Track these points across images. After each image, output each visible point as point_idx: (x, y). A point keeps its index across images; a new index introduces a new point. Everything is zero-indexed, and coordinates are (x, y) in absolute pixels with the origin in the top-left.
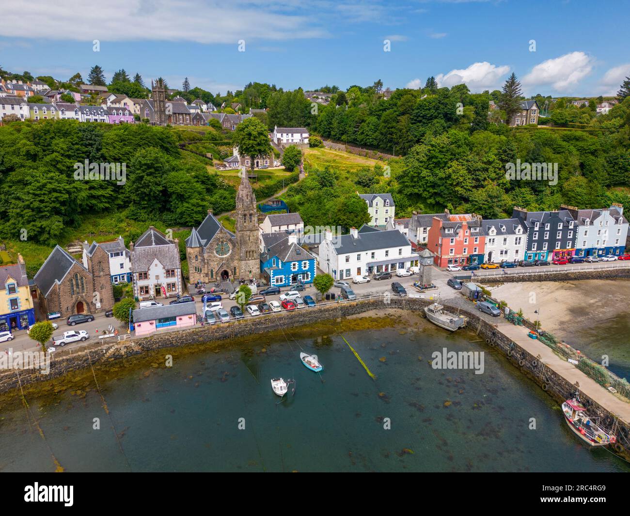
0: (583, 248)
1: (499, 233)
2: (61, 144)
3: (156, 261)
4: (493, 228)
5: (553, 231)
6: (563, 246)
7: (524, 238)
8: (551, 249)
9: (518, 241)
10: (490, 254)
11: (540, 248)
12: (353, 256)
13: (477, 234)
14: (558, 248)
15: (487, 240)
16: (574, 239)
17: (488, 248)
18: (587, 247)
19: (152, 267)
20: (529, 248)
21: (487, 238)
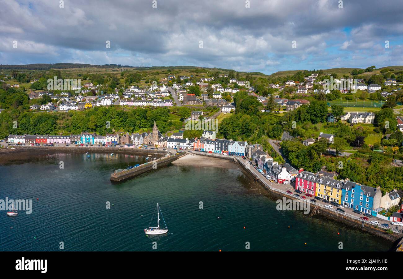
0: (231, 151)
1: (208, 143)
2: (137, 114)
3: (136, 137)
4: (206, 142)
5: (222, 145)
6: (225, 150)
7: (214, 146)
8: (221, 150)
9: (213, 146)
10: (206, 149)
11: (218, 149)
12: (171, 143)
13: (202, 143)
14: (223, 150)
15: (204, 145)
16: (228, 149)
17: (205, 147)
18: (232, 152)
19: (136, 138)
20: (215, 149)
21: (204, 144)
